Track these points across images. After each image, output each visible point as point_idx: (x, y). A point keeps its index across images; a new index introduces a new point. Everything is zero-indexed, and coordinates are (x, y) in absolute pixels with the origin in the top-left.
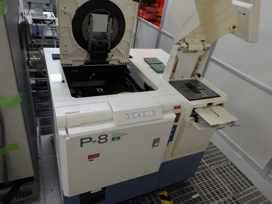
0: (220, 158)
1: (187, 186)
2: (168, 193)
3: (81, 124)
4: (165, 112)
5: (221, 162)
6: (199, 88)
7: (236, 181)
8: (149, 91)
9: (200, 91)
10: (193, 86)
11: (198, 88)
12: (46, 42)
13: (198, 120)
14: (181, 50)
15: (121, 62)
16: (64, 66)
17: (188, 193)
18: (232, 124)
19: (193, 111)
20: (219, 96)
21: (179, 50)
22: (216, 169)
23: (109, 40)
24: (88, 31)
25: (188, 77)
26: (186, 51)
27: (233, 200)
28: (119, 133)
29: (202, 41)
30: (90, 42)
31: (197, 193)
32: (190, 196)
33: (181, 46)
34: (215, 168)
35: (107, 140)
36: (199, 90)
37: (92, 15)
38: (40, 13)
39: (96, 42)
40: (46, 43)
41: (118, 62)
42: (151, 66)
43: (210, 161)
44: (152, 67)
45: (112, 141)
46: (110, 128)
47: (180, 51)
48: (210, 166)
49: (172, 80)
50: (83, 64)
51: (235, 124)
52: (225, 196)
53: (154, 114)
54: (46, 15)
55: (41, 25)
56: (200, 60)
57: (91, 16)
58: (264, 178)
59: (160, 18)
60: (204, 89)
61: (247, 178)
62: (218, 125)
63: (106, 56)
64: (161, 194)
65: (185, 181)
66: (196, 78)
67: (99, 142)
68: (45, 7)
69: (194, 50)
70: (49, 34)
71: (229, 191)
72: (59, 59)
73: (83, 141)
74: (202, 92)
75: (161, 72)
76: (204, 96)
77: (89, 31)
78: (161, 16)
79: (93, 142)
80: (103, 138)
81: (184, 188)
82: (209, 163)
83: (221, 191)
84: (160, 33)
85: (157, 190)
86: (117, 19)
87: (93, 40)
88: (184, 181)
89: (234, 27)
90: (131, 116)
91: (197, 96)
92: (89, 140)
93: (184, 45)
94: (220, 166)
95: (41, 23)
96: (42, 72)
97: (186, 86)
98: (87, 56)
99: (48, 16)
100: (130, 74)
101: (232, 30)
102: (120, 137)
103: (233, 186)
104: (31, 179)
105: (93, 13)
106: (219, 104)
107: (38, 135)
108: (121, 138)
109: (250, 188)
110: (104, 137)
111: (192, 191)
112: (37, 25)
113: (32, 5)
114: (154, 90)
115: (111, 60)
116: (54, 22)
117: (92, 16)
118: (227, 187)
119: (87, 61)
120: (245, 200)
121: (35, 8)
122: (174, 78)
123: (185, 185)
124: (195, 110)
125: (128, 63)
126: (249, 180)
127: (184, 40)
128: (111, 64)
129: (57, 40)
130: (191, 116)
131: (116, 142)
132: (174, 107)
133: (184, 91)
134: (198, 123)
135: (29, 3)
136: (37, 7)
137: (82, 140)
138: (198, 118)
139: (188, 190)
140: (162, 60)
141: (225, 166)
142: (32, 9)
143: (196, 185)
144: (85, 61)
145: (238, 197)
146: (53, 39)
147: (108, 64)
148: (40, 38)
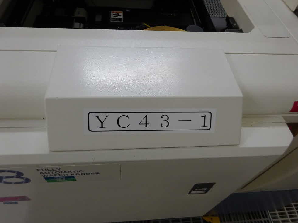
1: (260, 218)
35: (27, 180)
67: (2, 181)
110: (11, 174)
132: (295, 104)
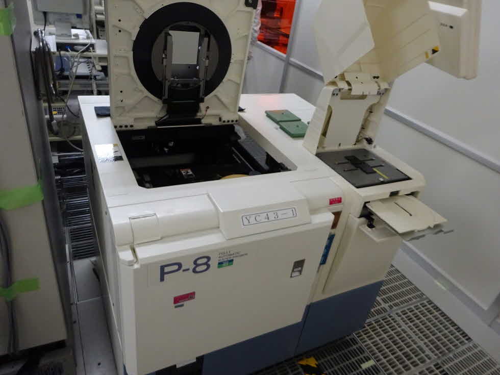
0: (408, 292)
1: (352, 346)
2: (317, 360)
3: (159, 238)
4: (314, 211)
5: (410, 299)
6: (371, 163)
7: (439, 334)
8: (279, 171)
9: (375, 169)
10: (360, 161)
11: (369, 164)
12: (78, 86)
13: (374, 224)
14: (337, 95)
15: (223, 119)
16: (119, 129)
17: (353, 360)
18: (437, 229)
19: (365, 207)
20: (409, 179)
21: (334, 94)
22: (402, 312)
23: (201, 79)
24: (163, 63)
25: (349, 145)
26: (347, 96)
27: (437, 369)
28: (231, 253)
29: (374, 77)
30: (167, 84)
31: (370, 359)
32: (358, 366)
33: (336, 88)
34: (399, 312)
35: (209, 266)
36: (372, 167)
37: (171, 32)
38: (65, 32)
39: (178, 84)
40: (77, 88)
41: (218, 120)
42: (280, 125)
43: (390, 299)
44: (282, 128)
45: (219, 267)
46: (216, 244)
47: (335, 97)
48: (391, 307)
49: (321, 150)
50: (153, 124)
51: (443, 229)
52: (422, 362)
53: (295, 215)
54: (77, 36)
55: (67, 53)
56: (371, 112)
57: (168, 34)
58: (490, 326)
59: (285, 39)
60: (381, 166)
61: (459, 328)
62: (412, 232)
63: (197, 109)
64: (304, 363)
65: (348, 338)
66: (365, 145)
67: (194, 271)
68: (74, 20)
69: (361, 94)
70: (82, 70)
71: (428, 352)
72: (108, 115)
73: (165, 270)
74: (378, 172)
75: (301, 136)
76: (382, 180)
77: (165, 63)
78: (289, 35)
79: (184, 271)
80: (201, 263)
81: (346, 351)
82: (388, 302)
83: (413, 353)
84: (288, 64)
85: (297, 357)
86: (216, 39)
87: (172, 79)
88: (345, 337)
89: (434, 51)
90: (252, 220)
91: (369, 178)
92: (176, 267)
93: (343, 85)
94: (408, 307)
95: (68, 51)
96: (71, 141)
97: (347, 161)
98: (161, 111)
99: (80, 37)
100: (239, 141)
101: (430, 55)
102: (232, 260)
103: (435, 342)
104: (60, 345)
105: (173, 29)
106: (409, 193)
107: (68, 259)
108: (234, 261)
109: (466, 346)
110: (205, 260)
111: (362, 356)
112: (60, 54)
113: (51, 18)
114: (290, 170)
115: (205, 115)
116: (91, 48)
117: (170, 35)
118: (425, 346)
119: (162, 118)
120: (458, 368)
121: (56, 23)
122: (323, 148)
123: (347, 344)
124: (367, 205)
125: (236, 121)
126: (462, 330)
127: (342, 77)
128: (205, 124)
129: (97, 81)
130: (361, 217)
131: (226, 269)
132: (330, 200)
133: (344, 171)
134: (374, 229)
135: (45, 13)
136: (60, 20)
137: (162, 268)
138: (373, 220)
139: (354, 354)
140: (298, 114)
141: (418, 306)
142: (50, 24)
143: (368, 344)
144: (157, 120)
145: (444, 362)
146: (91, 79)
147: (201, 123)
148: (67, 78)
